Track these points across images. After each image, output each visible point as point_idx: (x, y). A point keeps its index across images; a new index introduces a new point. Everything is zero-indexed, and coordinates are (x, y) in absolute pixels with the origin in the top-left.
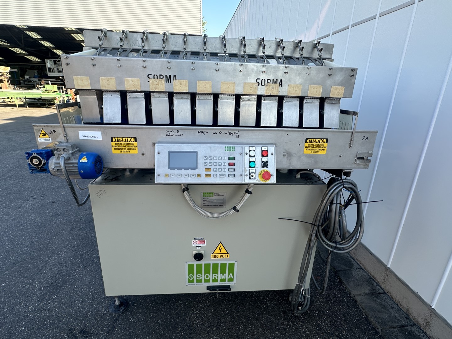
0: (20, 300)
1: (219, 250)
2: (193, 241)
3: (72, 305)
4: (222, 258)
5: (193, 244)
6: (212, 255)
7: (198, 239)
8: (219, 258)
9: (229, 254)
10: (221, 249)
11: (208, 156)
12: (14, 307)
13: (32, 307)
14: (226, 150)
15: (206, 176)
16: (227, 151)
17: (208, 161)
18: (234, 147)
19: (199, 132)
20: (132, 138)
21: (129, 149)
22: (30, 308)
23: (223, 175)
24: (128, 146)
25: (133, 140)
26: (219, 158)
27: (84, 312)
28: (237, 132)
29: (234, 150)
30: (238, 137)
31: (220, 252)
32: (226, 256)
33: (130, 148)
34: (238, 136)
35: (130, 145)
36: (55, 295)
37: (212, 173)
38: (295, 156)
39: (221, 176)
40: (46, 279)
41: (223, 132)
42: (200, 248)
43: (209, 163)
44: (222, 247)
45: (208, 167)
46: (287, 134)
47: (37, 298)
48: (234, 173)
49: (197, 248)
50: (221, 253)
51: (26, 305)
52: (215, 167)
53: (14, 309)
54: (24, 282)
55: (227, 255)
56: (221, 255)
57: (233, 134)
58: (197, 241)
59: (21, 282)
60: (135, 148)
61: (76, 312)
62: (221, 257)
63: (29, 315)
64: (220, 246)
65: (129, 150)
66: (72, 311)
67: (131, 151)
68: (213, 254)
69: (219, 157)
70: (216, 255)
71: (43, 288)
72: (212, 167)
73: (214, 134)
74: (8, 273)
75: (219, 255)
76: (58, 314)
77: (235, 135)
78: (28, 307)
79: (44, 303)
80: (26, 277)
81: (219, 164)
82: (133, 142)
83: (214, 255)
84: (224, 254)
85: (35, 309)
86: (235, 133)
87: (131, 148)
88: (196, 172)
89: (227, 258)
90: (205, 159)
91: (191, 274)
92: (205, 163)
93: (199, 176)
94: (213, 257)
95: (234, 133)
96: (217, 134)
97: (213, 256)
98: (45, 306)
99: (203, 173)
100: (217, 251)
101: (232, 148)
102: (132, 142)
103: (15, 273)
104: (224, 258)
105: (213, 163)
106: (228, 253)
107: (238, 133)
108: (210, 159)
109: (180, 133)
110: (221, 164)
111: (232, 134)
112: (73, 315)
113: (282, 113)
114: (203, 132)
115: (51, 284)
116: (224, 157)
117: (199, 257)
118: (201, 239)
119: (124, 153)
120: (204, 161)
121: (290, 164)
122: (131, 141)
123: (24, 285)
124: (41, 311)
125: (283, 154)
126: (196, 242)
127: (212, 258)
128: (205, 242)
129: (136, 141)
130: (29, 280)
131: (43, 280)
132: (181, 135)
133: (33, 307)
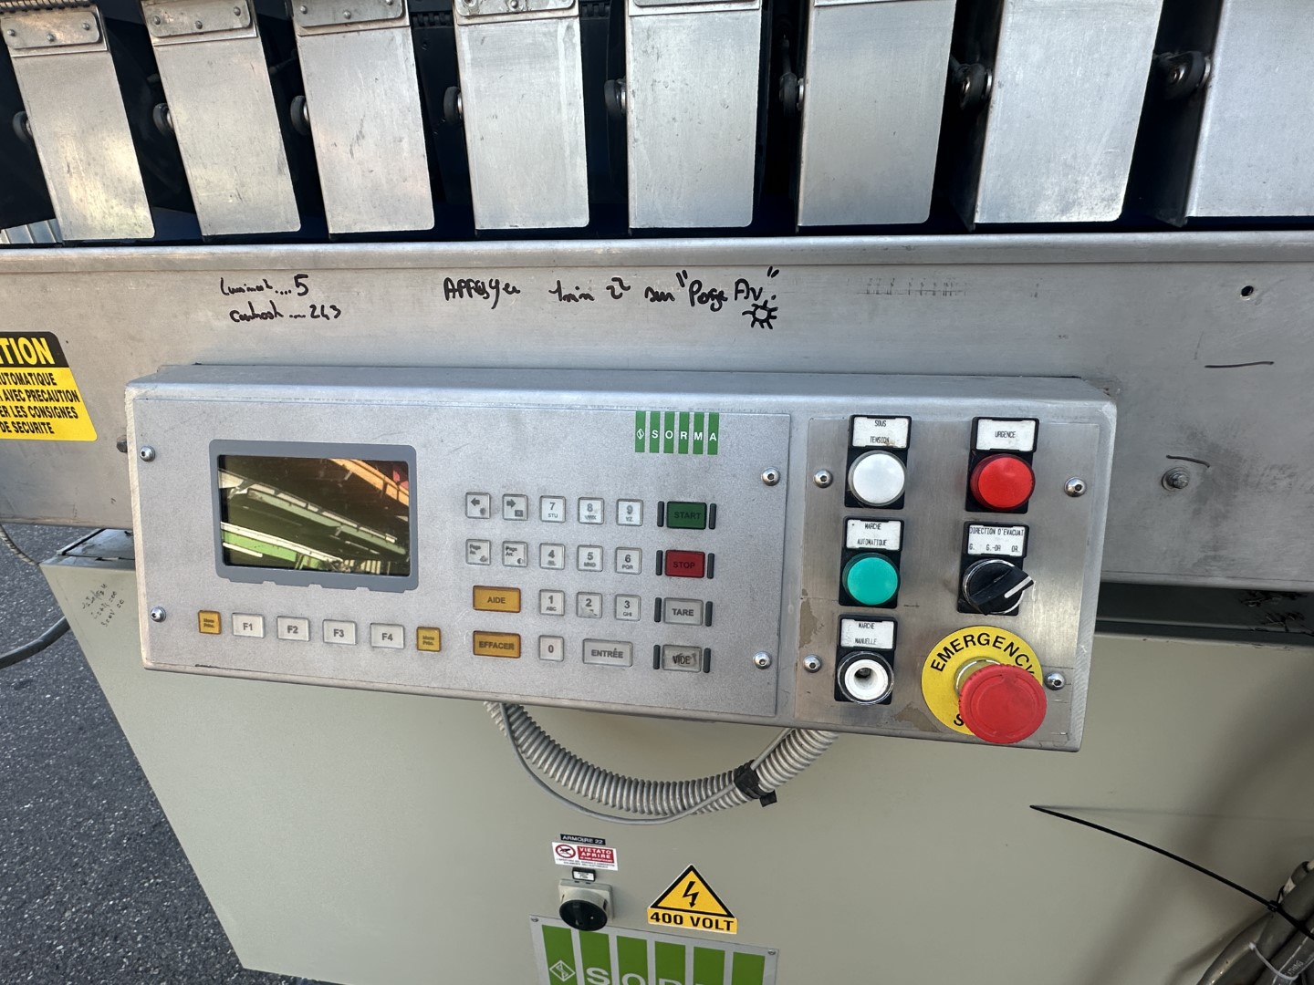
0: (50, 876)
1: (685, 895)
2: (555, 845)
3: (190, 926)
4: (700, 927)
5: (556, 856)
6: (652, 911)
7: (578, 839)
8: (687, 925)
9: (735, 920)
10: (695, 896)
11: (497, 491)
12: (25, 902)
13: (73, 913)
14: (640, 447)
15: (482, 644)
16: (654, 449)
17: (496, 529)
18: (714, 419)
19: (450, 290)
20: (34, 340)
21: (43, 412)
22: (67, 915)
23: (610, 647)
24: (31, 394)
25: (43, 351)
26: (584, 512)
27: (218, 966)
28: (757, 278)
29: (713, 448)
30: (766, 321)
31: (692, 904)
32: (723, 924)
33: (44, 404)
34: (762, 314)
35: (40, 387)
36: (151, 876)
37: (526, 624)
38: (1283, 484)
39: (594, 653)
40: (147, 804)
41: (638, 280)
42: (590, 877)
43: (508, 548)
44: (698, 887)
45: (497, 576)
46: (1247, 291)
47: (101, 877)
48: (705, 637)
49: (577, 875)
50: (694, 908)
51: (60, 902)
52: (552, 580)
53: (23, 913)
54: (83, 807)
55: (728, 923)
56: (695, 916)
57: (721, 297)
58: (575, 846)
59: (78, 805)
60: (69, 404)
61: (192, 964)
62: (696, 925)
63: (57, 946)
64: (691, 884)
65: (45, 420)
66: (182, 956)
67: (54, 422)
68: (655, 906)
69: (584, 504)
70: (673, 913)
71: (129, 839)
72: (529, 581)
73: (570, 298)
74: (54, 765)
75: (686, 916)
76: (139, 959)
77: (736, 307)
78: (62, 910)
79: (111, 903)
80: (93, 787)
81: (584, 553)
82: (48, 365)
83: (661, 912)
84: (714, 918)
85: (81, 921)
86: (743, 287)
87: (51, 404)
88: (410, 606)
89: (725, 932)
90: (475, 511)
91: (561, 962)
92: (472, 546)
93: (429, 638)
94: (658, 920)
95: (729, 293)
96: (587, 296)
97: (657, 914)
98: (110, 915)
99: (462, 622)
100: (676, 899)
101: (699, 428)
102: (39, 365)
103: (70, 767)
104: (713, 930)
105: (534, 549)
106: (730, 915)
107: (769, 287)
108: (510, 513)
109: (317, 296)
110: (597, 560)
111: (711, 295)
112: (182, 973)
113: (1197, 93)
114: (481, 291)
115: (156, 825)
116: (623, 506)
117: (584, 915)
118: (594, 842)
119: (20, 436)
120: (465, 530)
121: (1215, 549)
122: (33, 361)
123: (80, 815)
124: (94, 934)
125: (1162, 471)
126: (571, 852)
127: (653, 922)
128: (612, 856)
129: (61, 361)
130: (98, 801)
131: (138, 805)
132: (328, 311)
133: (77, 911)
